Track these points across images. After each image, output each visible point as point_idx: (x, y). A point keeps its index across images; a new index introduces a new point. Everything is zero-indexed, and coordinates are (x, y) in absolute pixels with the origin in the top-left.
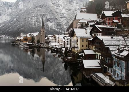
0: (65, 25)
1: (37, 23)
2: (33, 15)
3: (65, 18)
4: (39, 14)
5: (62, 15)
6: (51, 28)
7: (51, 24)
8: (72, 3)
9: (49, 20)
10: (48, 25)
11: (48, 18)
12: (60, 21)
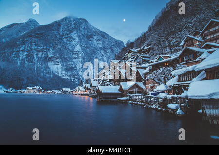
0: (81, 70)
1: (26, 63)
2: (22, 49)
3: (81, 59)
4: (33, 48)
5: (76, 54)
6: (54, 74)
7: (55, 67)
8: (91, 39)
9: (53, 59)
10: (49, 68)
11: (50, 56)
12: (73, 63)
